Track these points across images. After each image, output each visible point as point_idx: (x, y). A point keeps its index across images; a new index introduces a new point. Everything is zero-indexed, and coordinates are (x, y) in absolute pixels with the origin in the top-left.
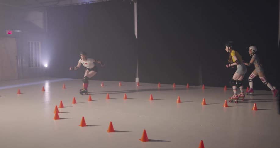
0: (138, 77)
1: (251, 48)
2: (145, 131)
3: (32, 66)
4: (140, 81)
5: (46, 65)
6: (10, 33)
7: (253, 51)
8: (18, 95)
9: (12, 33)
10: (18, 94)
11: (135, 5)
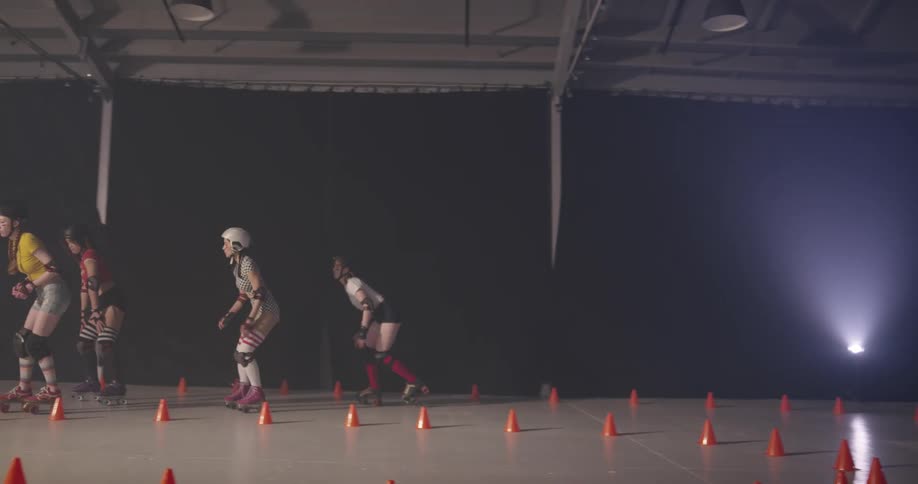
1: (230, 235)
7: (234, 243)
11: (107, 109)
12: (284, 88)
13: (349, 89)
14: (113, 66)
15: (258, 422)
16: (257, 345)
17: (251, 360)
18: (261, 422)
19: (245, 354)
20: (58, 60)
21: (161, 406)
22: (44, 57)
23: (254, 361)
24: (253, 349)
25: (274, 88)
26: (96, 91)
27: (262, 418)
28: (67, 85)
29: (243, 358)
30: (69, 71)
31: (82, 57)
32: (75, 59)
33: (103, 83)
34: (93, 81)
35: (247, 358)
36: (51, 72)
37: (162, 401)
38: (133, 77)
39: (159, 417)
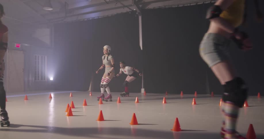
0: (144, 88)
2: (177, 119)
3: (38, 79)
4: (146, 91)
5: (52, 79)
6: (18, 47)
8: (25, 101)
9: (20, 46)
10: (25, 99)
11: (140, 18)
12: (189, 5)
13: (209, 2)
14: (141, 6)
15: (192, 104)
16: (108, 82)
17: (107, 86)
18: (193, 104)
19: (105, 85)
20: (127, 7)
21: (164, 99)
22: (124, 6)
23: (108, 87)
24: (107, 83)
25: (186, 5)
26: (137, 13)
27: (193, 103)
28: (130, 13)
29: (105, 86)
30: (130, 9)
31: (133, 5)
32: (131, 6)
33: (138, 11)
34: (136, 11)
35: (106, 86)
36: (126, 10)
37: (164, 98)
38: (146, 8)
39: (163, 102)
